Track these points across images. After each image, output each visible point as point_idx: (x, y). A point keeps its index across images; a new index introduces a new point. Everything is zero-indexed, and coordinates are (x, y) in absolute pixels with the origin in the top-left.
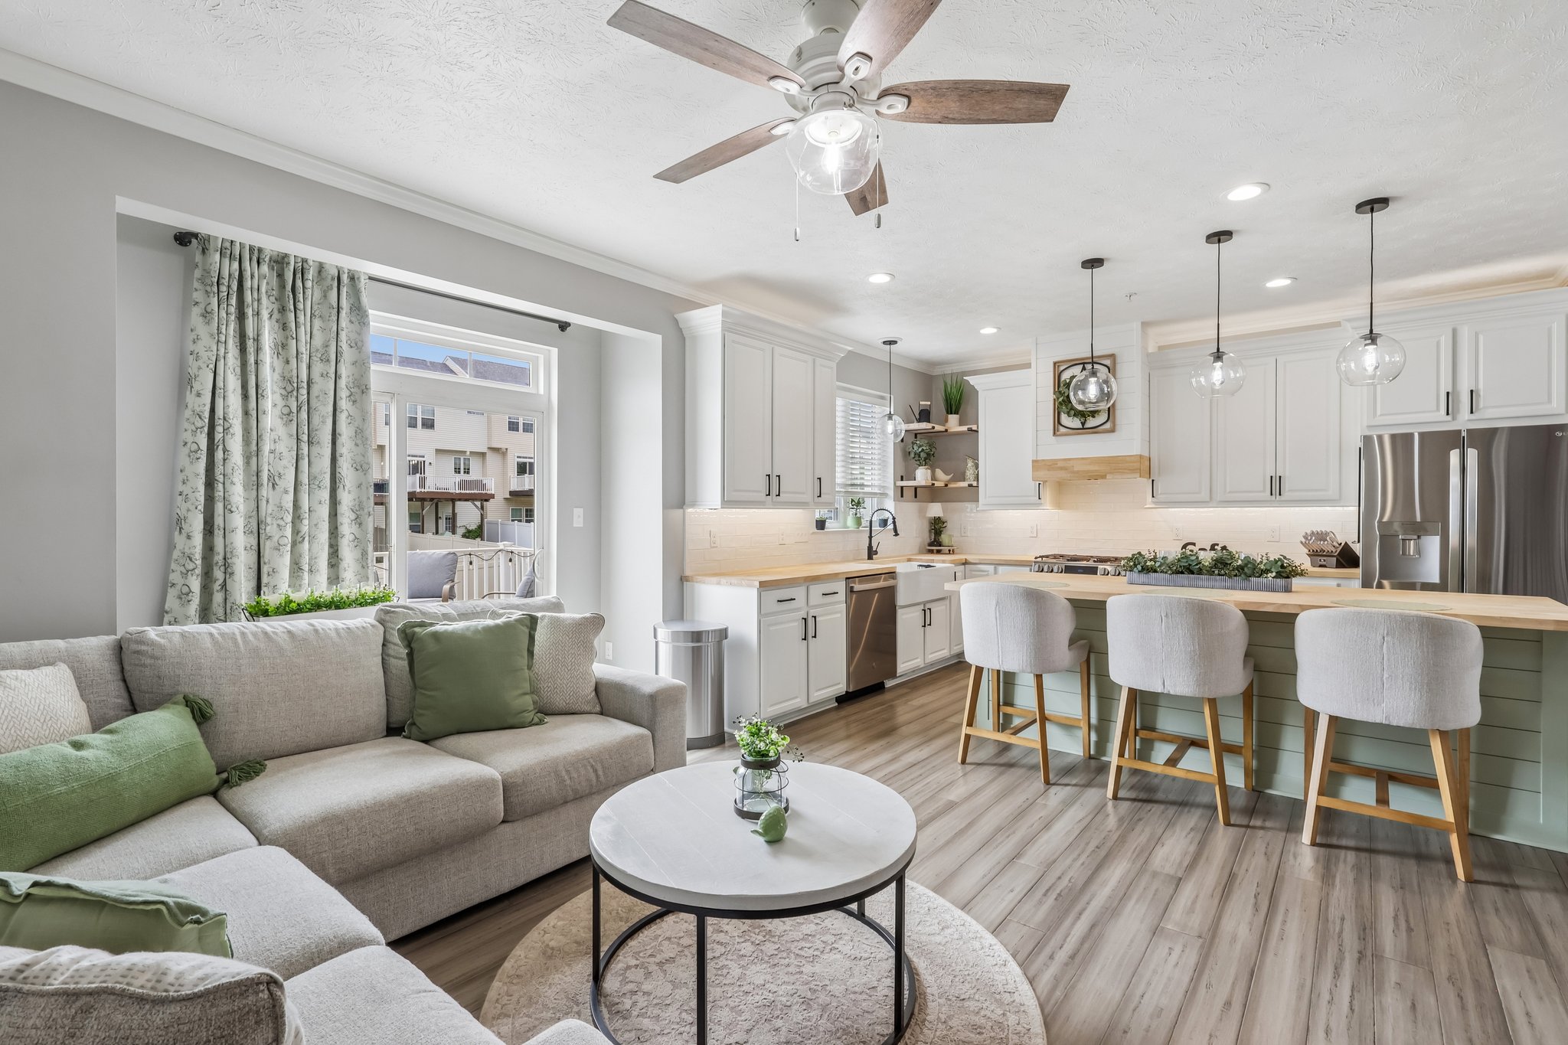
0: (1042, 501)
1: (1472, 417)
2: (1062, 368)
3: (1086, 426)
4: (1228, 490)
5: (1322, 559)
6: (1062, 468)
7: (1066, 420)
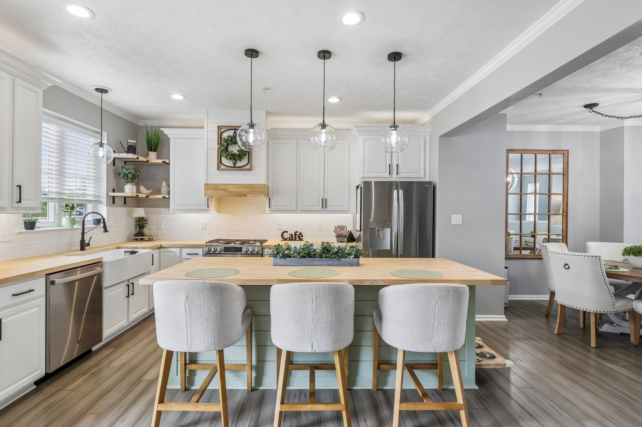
0: (209, 208)
1: (397, 176)
2: (223, 130)
3: (236, 166)
4: (304, 205)
5: (342, 238)
6: (222, 189)
7: (224, 161)
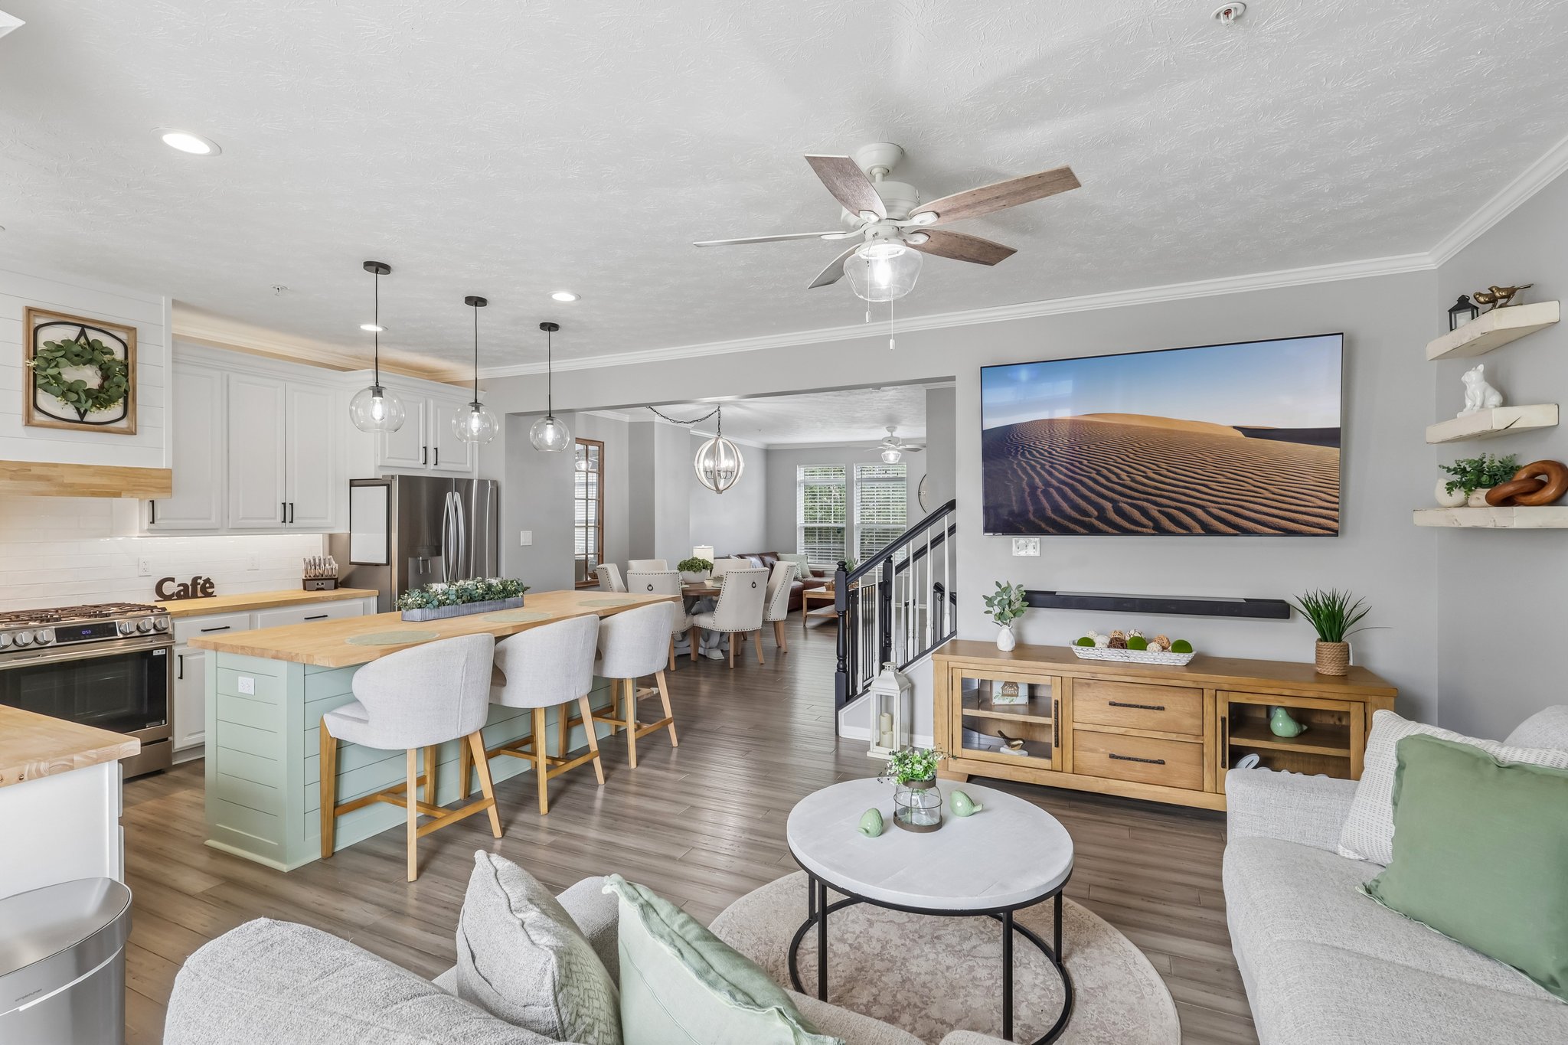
1: (436, 467)
2: (42, 322)
3: (86, 419)
4: (241, 517)
5: (320, 582)
7: (47, 403)
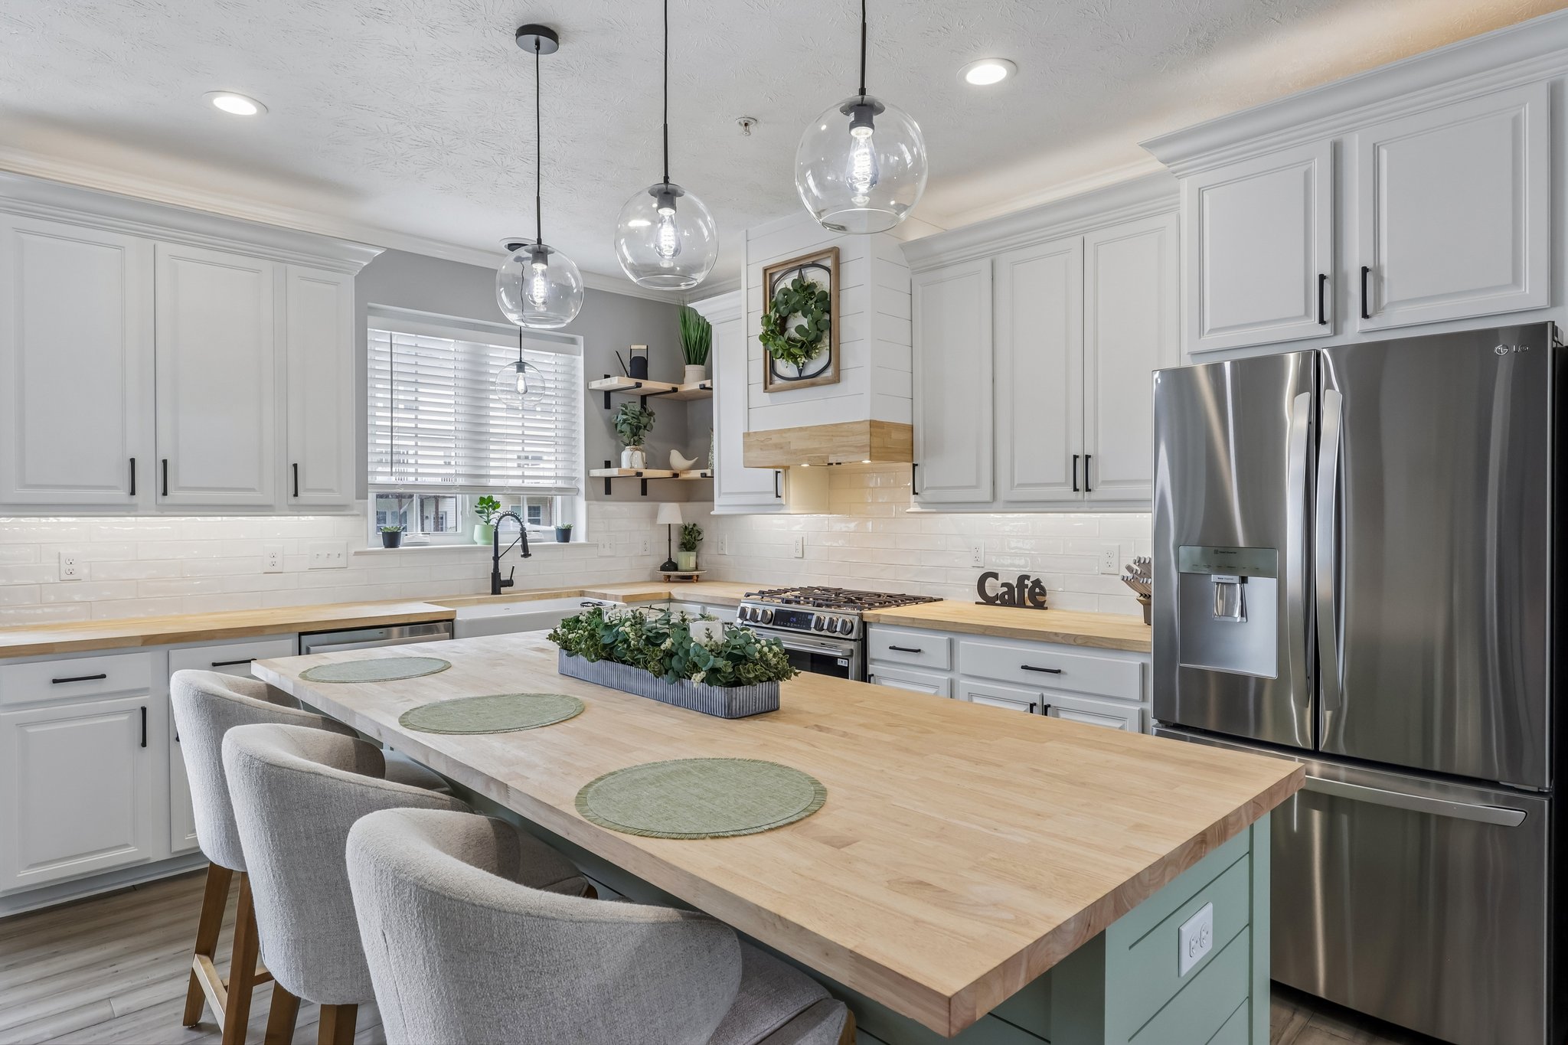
0: (783, 500)
1: (1368, 324)
2: (776, 277)
3: (804, 374)
4: (1017, 483)
7: (779, 364)
